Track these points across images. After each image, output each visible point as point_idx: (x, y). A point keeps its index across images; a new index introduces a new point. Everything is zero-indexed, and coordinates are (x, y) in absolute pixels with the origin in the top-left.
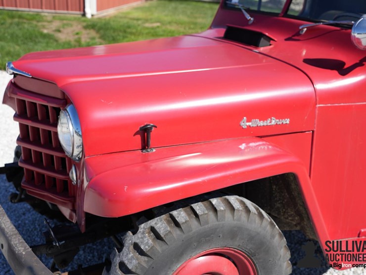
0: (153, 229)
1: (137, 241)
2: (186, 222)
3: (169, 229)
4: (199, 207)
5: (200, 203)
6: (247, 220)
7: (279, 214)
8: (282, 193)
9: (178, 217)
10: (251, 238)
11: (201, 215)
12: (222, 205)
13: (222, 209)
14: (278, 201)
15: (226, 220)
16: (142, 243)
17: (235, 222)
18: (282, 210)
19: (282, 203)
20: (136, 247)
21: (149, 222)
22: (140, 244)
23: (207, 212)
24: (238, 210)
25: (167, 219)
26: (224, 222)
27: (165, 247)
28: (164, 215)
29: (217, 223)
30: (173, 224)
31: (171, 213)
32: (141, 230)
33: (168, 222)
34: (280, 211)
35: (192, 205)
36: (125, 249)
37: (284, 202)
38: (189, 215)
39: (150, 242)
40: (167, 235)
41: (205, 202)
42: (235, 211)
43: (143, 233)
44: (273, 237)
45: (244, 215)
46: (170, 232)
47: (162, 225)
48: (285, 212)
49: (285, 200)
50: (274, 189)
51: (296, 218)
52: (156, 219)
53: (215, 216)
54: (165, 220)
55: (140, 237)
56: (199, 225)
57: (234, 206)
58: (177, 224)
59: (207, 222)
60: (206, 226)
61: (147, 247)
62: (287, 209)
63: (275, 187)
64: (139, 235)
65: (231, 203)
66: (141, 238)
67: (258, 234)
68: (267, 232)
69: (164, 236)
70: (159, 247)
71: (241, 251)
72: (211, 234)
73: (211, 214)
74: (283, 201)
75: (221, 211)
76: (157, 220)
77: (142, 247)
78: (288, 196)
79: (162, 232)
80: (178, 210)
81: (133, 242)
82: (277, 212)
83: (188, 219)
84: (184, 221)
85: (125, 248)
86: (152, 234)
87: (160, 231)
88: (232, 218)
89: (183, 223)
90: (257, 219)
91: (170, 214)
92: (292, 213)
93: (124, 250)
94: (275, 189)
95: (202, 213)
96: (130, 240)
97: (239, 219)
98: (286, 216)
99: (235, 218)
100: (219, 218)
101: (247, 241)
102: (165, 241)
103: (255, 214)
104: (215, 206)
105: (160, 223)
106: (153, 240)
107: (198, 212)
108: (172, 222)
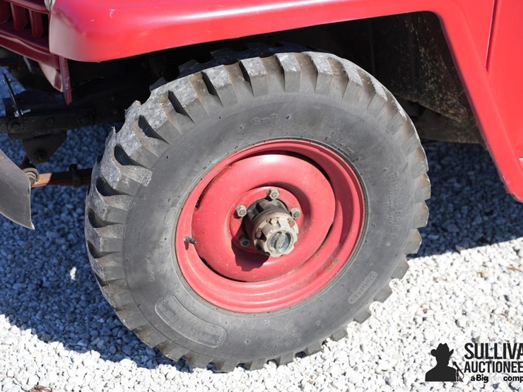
0: (171, 96)
1: (144, 114)
2: (226, 86)
3: (196, 95)
4: (253, 64)
5: (257, 59)
6: (341, 95)
7: (432, 104)
8: (436, 61)
9: (214, 78)
10: (348, 127)
11: (255, 77)
12: (297, 63)
13: (294, 69)
14: (430, 78)
15: (301, 90)
16: (151, 116)
17: (318, 96)
18: (438, 96)
19: (436, 82)
20: (142, 122)
21: (168, 84)
22: (147, 118)
23: (265, 73)
24: (325, 75)
25: (196, 82)
26: (295, 94)
27: (188, 125)
28: (192, 75)
29: (284, 94)
30: (205, 90)
31: (204, 71)
32: (153, 98)
33: (198, 87)
34: (434, 98)
35: (242, 61)
36: (125, 127)
37: (440, 80)
38: (234, 76)
39: (164, 115)
40: (191, 104)
41: (268, 59)
42: (319, 76)
43: (156, 101)
44: (393, 129)
45: (335, 85)
46: (197, 100)
47: (186, 89)
48: (442, 99)
49: (442, 77)
50: (422, 55)
51: (462, 111)
52: (179, 80)
53: (281, 81)
54: (193, 82)
55: (150, 107)
56: (250, 94)
57: (318, 67)
58: (211, 90)
59: (265, 91)
60: (263, 98)
61: (157, 123)
62: (446, 94)
63: (423, 50)
64: (149, 103)
65: (315, 62)
66: (151, 109)
67: (362, 120)
68: (381, 119)
69: (187, 106)
70: (178, 124)
71: (333, 150)
72: (273, 112)
73: (274, 79)
74: (439, 77)
75: (291, 73)
76: (180, 82)
77: (150, 123)
78: (446, 68)
79: (183, 101)
80: (216, 67)
81: (138, 115)
82: (429, 100)
83: (230, 81)
84: (223, 84)
85: (125, 124)
86: (170, 103)
87: (181, 99)
88: (312, 89)
89: (221, 88)
90: (362, 95)
91: (202, 73)
92: (455, 100)
93: (123, 127)
94: (424, 55)
95: (257, 74)
96: (134, 112)
97: (326, 91)
98: (445, 107)
99: (318, 88)
100: (287, 85)
101: (341, 131)
102: (188, 116)
103: (358, 85)
104: (283, 65)
105: (184, 88)
106: (169, 114)
107: (248, 72)
108: (205, 86)
